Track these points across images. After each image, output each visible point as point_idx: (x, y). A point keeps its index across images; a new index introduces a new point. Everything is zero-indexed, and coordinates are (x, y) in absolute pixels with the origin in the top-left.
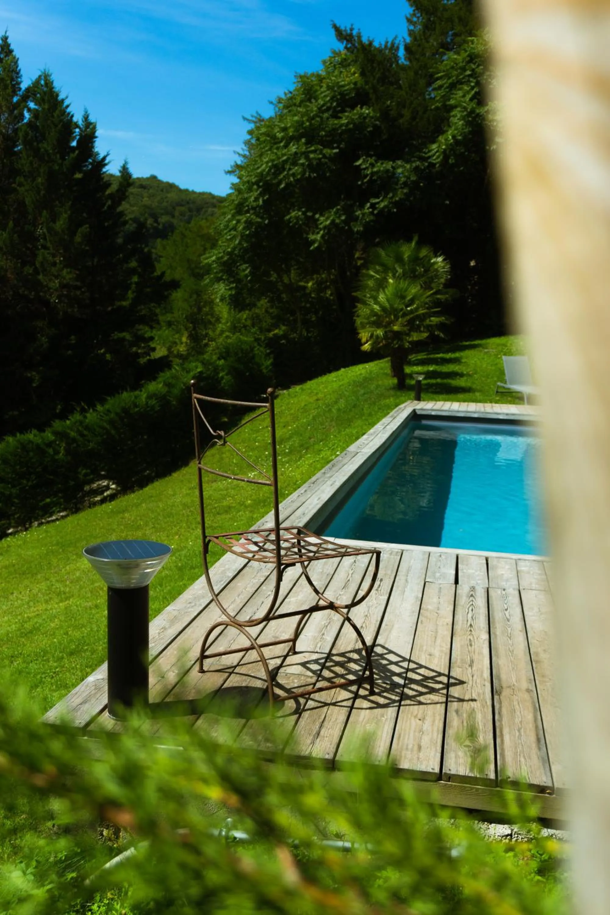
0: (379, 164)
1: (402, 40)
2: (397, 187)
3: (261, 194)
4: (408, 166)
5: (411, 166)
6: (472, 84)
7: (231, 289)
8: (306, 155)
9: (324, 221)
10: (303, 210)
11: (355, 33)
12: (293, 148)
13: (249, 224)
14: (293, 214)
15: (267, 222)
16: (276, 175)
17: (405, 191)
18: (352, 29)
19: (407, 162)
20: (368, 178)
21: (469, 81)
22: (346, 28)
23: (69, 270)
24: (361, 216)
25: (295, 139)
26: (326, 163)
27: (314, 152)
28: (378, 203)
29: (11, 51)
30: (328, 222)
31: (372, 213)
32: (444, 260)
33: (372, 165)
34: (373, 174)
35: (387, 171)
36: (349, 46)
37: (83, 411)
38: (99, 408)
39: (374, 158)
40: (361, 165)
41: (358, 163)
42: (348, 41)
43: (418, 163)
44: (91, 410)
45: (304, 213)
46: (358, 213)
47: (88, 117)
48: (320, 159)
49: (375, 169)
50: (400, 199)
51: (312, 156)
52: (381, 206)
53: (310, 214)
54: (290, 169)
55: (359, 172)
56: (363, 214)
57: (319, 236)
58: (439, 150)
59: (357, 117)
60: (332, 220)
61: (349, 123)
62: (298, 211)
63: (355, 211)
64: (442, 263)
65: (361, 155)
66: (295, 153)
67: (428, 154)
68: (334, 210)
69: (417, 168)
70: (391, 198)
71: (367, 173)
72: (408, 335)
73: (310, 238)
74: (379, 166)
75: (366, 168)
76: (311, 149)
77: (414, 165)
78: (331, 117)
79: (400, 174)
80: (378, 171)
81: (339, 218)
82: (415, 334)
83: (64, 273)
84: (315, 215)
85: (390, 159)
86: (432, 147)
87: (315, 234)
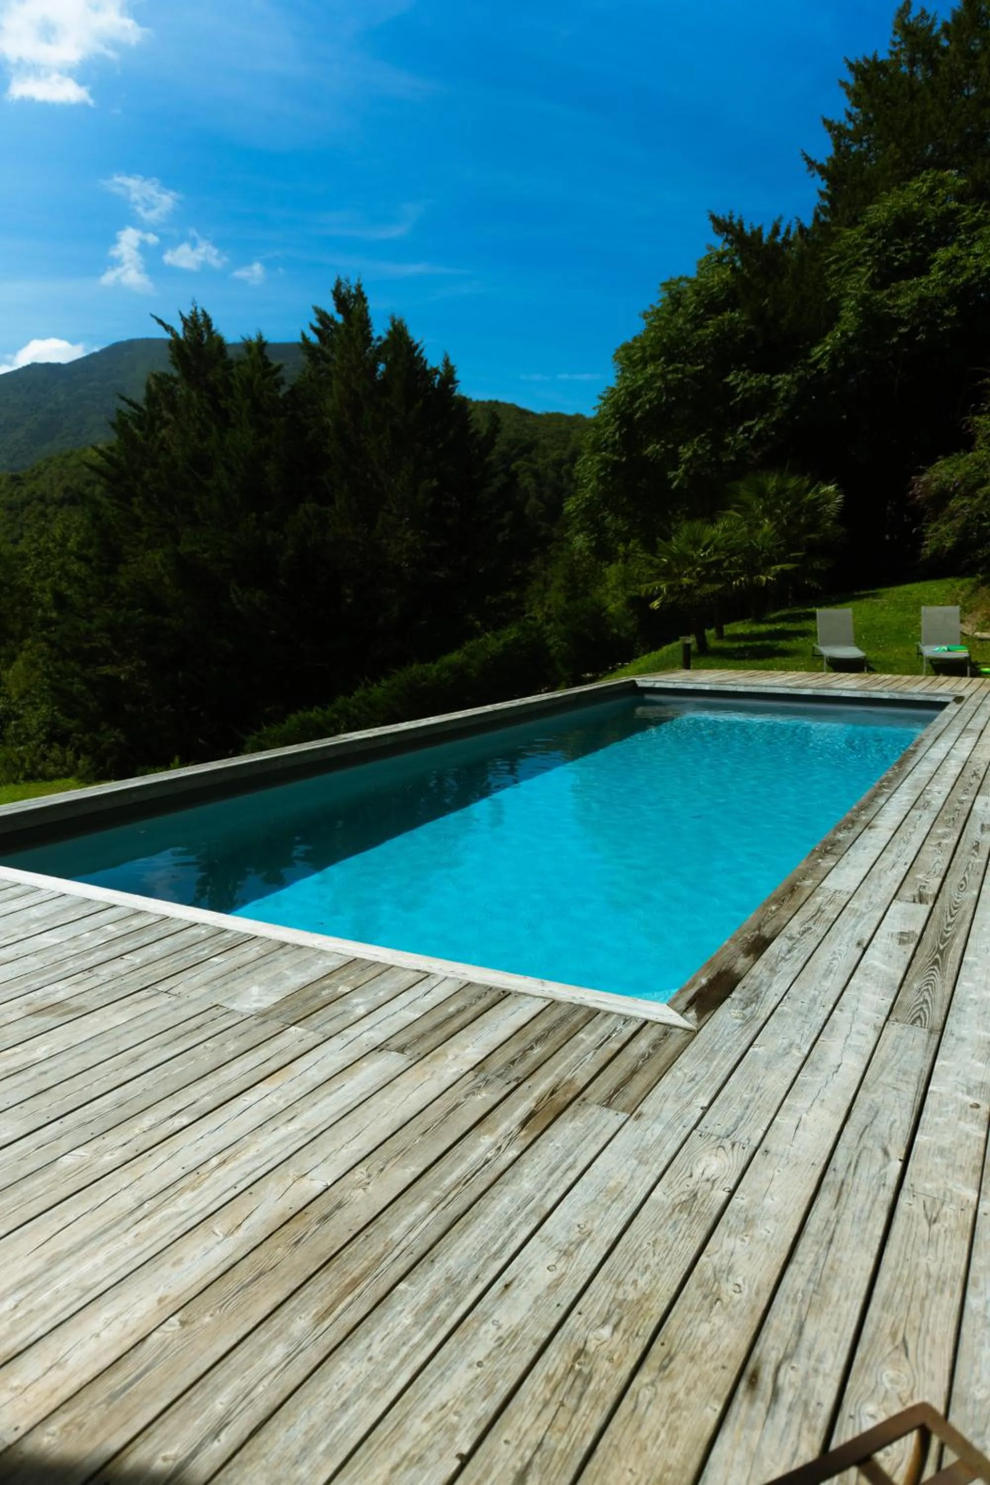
0: (752, 379)
1: (795, 220)
2: (775, 404)
3: (619, 428)
4: (789, 378)
5: (793, 376)
6: (870, 263)
7: (591, 540)
8: (663, 376)
9: (686, 452)
10: (663, 442)
11: (735, 221)
12: (650, 369)
13: (605, 462)
14: (650, 449)
15: (624, 459)
16: (631, 403)
17: (785, 408)
18: (731, 218)
19: (789, 372)
20: (741, 396)
21: (866, 261)
22: (724, 216)
23: (412, 531)
24: (732, 442)
25: (654, 358)
26: (688, 383)
27: (676, 371)
28: (754, 426)
30: (690, 453)
31: (747, 439)
32: (837, 488)
33: (744, 380)
34: (745, 390)
35: (763, 388)
36: (730, 237)
37: (367, 686)
38: (384, 683)
39: (747, 372)
40: (731, 381)
41: (728, 380)
42: (728, 232)
43: (802, 372)
44: (375, 685)
45: (663, 446)
46: (729, 439)
47: (448, 360)
48: (680, 380)
49: (747, 385)
50: (778, 419)
51: (670, 377)
52: (757, 429)
53: (670, 446)
54: (646, 394)
55: (730, 391)
56: (735, 440)
57: (680, 472)
58: (825, 353)
59: (726, 323)
60: (695, 451)
61: (716, 332)
62: (657, 443)
63: (725, 438)
64: (834, 492)
65: (732, 370)
66: (652, 376)
67: (811, 361)
68: (697, 439)
69: (800, 378)
70: (768, 418)
71: (739, 390)
72: (696, 588)
73: (671, 474)
74: (753, 382)
75: (738, 385)
76: (671, 368)
77: (797, 375)
78: (697, 328)
79: (779, 389)
80: (751, 388)
81: (703, 448)
82: (707, 586)
83: (408, 535)
84: (676, 447)
85: (767, 373)
86: (817, 349)
87: (676, 470)
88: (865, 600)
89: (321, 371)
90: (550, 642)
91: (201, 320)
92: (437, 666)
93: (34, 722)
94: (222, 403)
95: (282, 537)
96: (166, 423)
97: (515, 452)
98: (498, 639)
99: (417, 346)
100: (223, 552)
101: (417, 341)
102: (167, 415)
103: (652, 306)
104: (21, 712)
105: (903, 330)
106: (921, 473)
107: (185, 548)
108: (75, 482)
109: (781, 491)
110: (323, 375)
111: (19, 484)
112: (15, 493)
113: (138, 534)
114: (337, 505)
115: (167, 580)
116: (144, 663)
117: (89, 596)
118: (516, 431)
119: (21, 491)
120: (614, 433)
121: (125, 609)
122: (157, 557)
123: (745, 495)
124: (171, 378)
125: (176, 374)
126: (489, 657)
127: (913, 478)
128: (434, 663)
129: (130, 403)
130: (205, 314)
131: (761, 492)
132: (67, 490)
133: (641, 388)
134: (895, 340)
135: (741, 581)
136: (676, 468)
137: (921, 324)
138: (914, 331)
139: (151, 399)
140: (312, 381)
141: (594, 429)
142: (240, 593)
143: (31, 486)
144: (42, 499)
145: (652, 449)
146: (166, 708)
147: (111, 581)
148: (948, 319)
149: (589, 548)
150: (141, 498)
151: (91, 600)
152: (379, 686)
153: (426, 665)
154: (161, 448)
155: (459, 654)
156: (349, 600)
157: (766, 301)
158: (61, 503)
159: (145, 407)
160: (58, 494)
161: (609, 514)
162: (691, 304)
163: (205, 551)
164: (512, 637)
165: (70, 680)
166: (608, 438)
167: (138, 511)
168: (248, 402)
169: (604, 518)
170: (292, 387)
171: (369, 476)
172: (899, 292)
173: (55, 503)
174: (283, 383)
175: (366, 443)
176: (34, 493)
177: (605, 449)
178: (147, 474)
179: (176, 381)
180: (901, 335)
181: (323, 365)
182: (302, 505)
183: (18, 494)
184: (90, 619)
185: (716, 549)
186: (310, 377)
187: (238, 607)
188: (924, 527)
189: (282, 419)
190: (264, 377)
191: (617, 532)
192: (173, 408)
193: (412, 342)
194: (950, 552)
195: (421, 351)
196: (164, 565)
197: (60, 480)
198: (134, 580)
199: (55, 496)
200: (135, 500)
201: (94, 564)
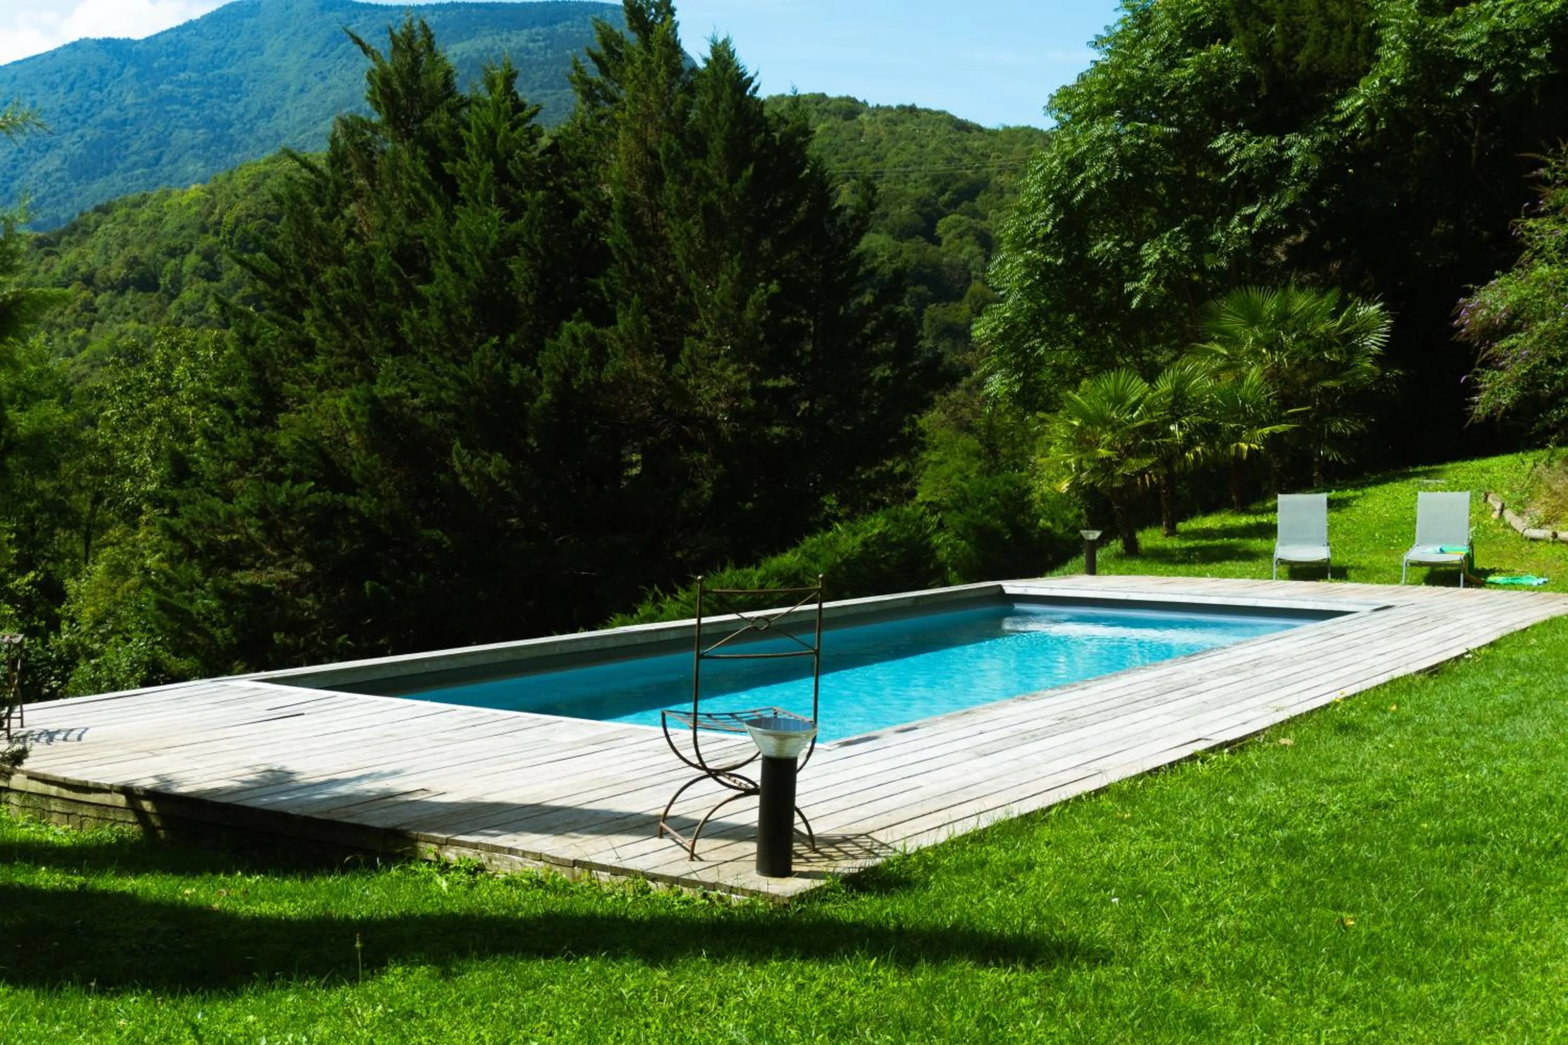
0: (1251, 144)
2: (1285, 183)
3: (1053, 215)
4: (1306, 142)
5: (1312, 140)
7: (1013, 383)
8: (1116, 139)
9: (1151, 254)
10: (1117, 238)
12: (1098, 129)
13: (1031, 266)
14: (1099, 247)
15: (1060, 261)
16: (1071, 177)
17: (1302, 188)
19: (1305, 133)
20: (1235, 170)
23: (736, 366)
24: (1223, 240)
25: (1106, 110)
26: (1157, 151)
27: (1137, 132)
28: (1255, 214)
29: (671, 11)
30: (1157, 255)
31: (1245, 234)
32: (1382, 309)
33: (1241, 146)
34: (1242, 162)
35: (1267, 158)
37: (657, 599)
38: (683, 595)
39: (1243, 134)
40: (1220, 148)
41: (1215, 146)
43: (1326, 136)
44: (670, 599)
45: (1117, 244)
46: (1217, 236)
48: (1141, 147)
49: (1244, 154)
50: (1290, 204)
51: (1126, 141)
52: (1259, 219)
53: (1127, 244)
54: (1092, 166)
55: (1219, 163)
56: (1228, 236)
57: (1143, 284)
58: (1359, 108)
59: (1214, 61)
60: (1164, 253)
61: (1198, 73)
62: (1109, 239)
63: (1212, 233)
64: (1378, 316)
65: (1221, 132)
66: (1101, 139)
67: (1338, 118)
68: (1167, 235)
69: (1326, 144)
70: (1278, 203)
71: (1232, 160)
72: (1119, 464)
73: (1129, 287)
74: (1252, 149)
75: (1230, 153)
76: (1128, 128)
77: (1318, 139)
78: (1173, 65)
79: (1291, 159)
80: (1251, 159)
81: (1177, 248)
82: (1133, 461)
83: (729, 372)
84: (1137, 248)
85: (1274, 134)
86: (1344, 104)
87: (1139, 281)
88: (1415, 480)
89: (600, 118)
90: (937, 540)
91: (420, 39)
92: (761, 572)
93: (125, 663)
94: (447, 166)
95: (534, 373)
96: (357, 195)
97: (946, 197)
98: (855, 534)
99: (751, 80)
100: (443, 395)
101: (750, 74)
102: (361, 182)
103: (1107, 28)
104: (97, 646)
105: (1470, 77)
106: (1469, 294)
107: (382, 390)
108: (149, 250)
109: (1284, 316)
110: (603, 123)
111: (49, 254)
112: (42, 268)
113: (308, 365)
114: (621, 328)
115: (352, 439)
116: (308, 568)
117: (227, 460)
118: (949, 160)
119: (52, 266)
120: (1047, 221)
121: (288, 483)
122: (342, 404)
123: (1231, 322)
124: (365, 125)
125: (376, 118)
126: (839, 560)
127: (1461, 300)
128: (757, 568)
129: (305, 164)
130: (424, 27)
131: (1253, 319)
132: (133, 263)
133: (1084, 155)
134: (1458, 91)
135: (1196, 454)
136: (1136, 278)
137: (1497, 68)
138: (1486, 80)
139: (337, 159)
140: (585, 130)
141: (1017, 214)
142: (466, 460)
143: (70, 256)
144: (88, 280)
145: (1101, 247)
146: (340, 640)
147: (266, 437)
148: (1536, 63)
149: (1010, 394)
150: (318, 312)
151: (229, 467)
152: (676, 600)
153: (746, 570)
154: (350, 234)
155: (795, 555)
156: (635, 471)
157: (1273, 29)
158: (121, 287)
159: (327, 171)
160: (117, 270)
161: (1042, 343)
162: (1162, 30)
163: (415, 394)
164: (876, 531)
165: (187, 593)
166: (1036, 228)
167: (312, 332)
168: (489, 167)
169: (1033, 349)
170: (555, 139)
171: (670, 278)
172: (1466, 20)
173: (112, 287)
174: (541, 134)
175: (667, 230)
176: (76, 269)
177: (1032, 246)
178: (328, 274)
179: (374, 129)
180: (1469, 85)
181: (605, 108)
182: (566, 324)
183: (47, 271)
184: (228, 498)
185: (1149, 409)
186: (583, 126)
187: (464, 480)
188: (1477, 374)
189: (540, 193)
190: (513, 128)
191: (1059, 369)
192: (369, 170)
193: (743, 74)
194: (1507, 411)
195: (756, 89)
196: (351, 415)
197: (123, 247)
198: (304, 439)
199: (112, 274)
200: (307, 314)
201: (239, 412)
